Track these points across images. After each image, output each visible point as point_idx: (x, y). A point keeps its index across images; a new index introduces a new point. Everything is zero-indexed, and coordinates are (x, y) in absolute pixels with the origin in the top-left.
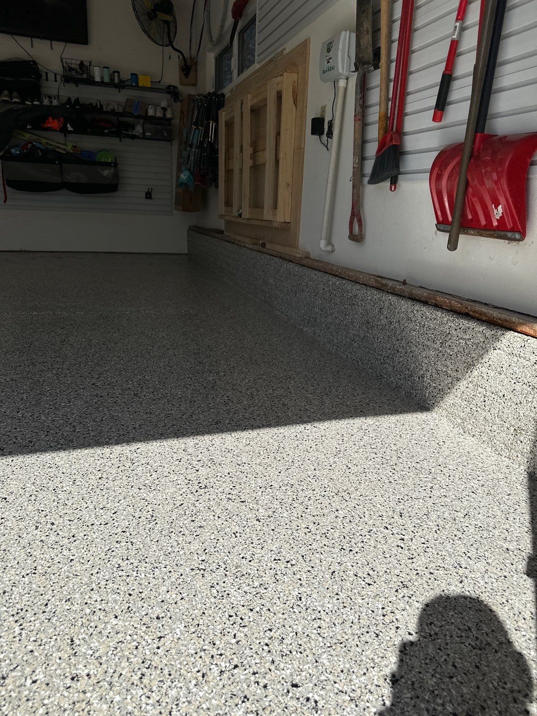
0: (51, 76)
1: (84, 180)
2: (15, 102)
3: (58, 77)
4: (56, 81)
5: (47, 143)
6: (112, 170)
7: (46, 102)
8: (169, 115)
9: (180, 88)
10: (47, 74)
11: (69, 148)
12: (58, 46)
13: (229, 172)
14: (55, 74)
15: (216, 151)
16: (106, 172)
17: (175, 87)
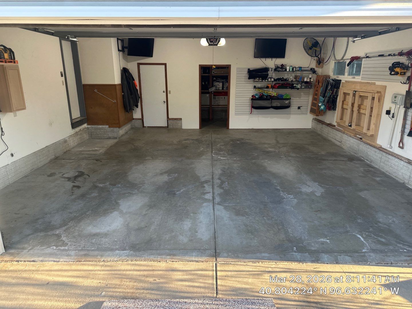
1: (279, 105)
2: (260, 81)
3: (273, 70)
4: (272, 71)
5: (267, 93)
6: (289, 101)
8: (312, 80)
9: (316, 69)
10: (269, 69)
11: (275, 94)
12: (274, 60)
14: (272, 69)
16: (287, 102)
17: (314, 69)
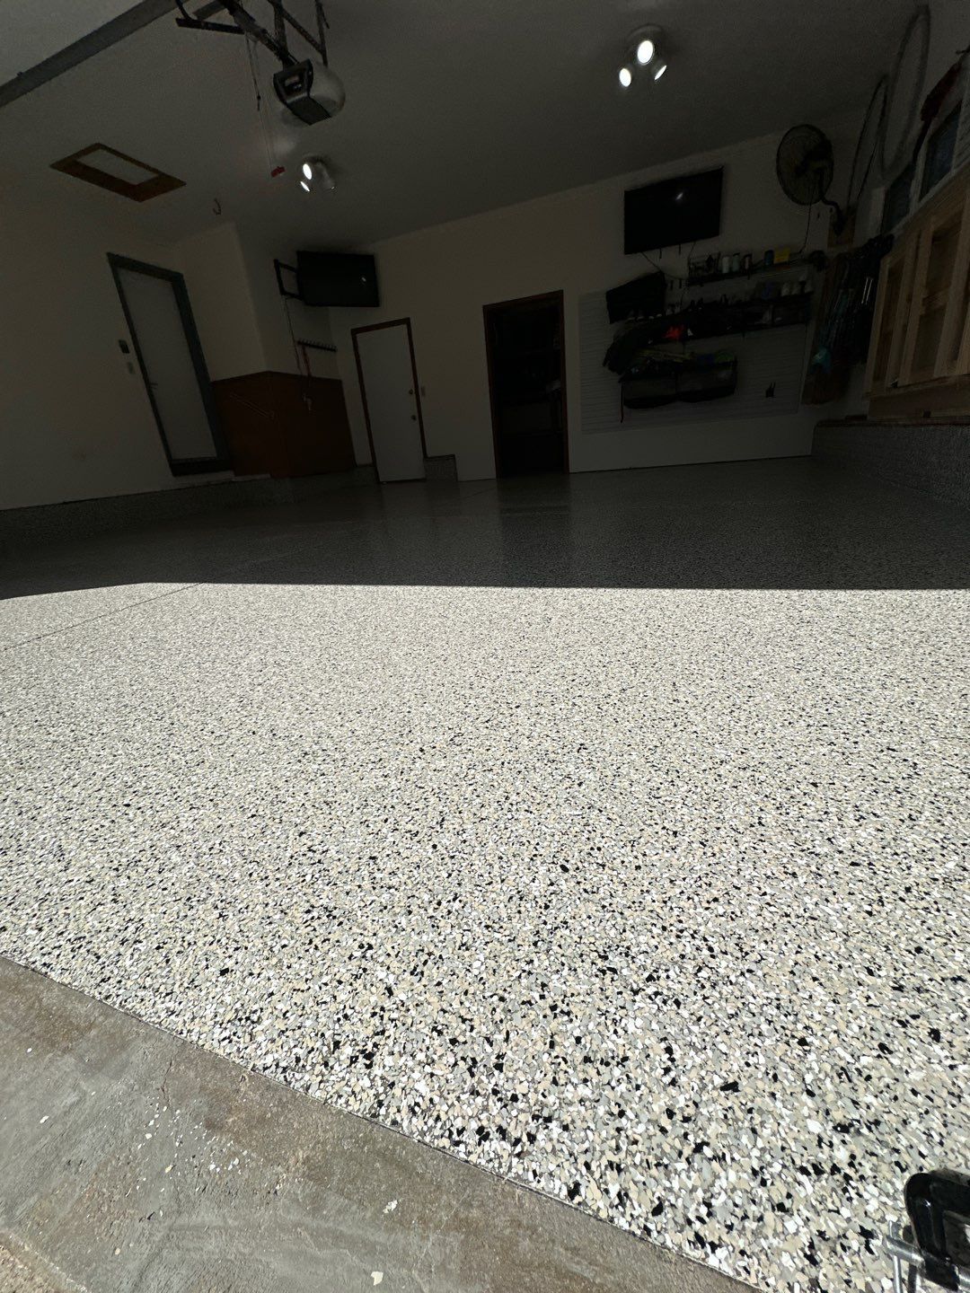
0: (676, 283)
1: (699, 387)
2: (640, 320)
4: (681, 287)
5: (666, 356)
6: (731, 370)
7: (669, 312)
8: (808, 289)
9: (828, 251)
10: (672, 282)
11: (687, 356)
12: (687, 248)
13: (886, 337)
15: (871, 314)
16: (724, 374)
17: (821, 252)
